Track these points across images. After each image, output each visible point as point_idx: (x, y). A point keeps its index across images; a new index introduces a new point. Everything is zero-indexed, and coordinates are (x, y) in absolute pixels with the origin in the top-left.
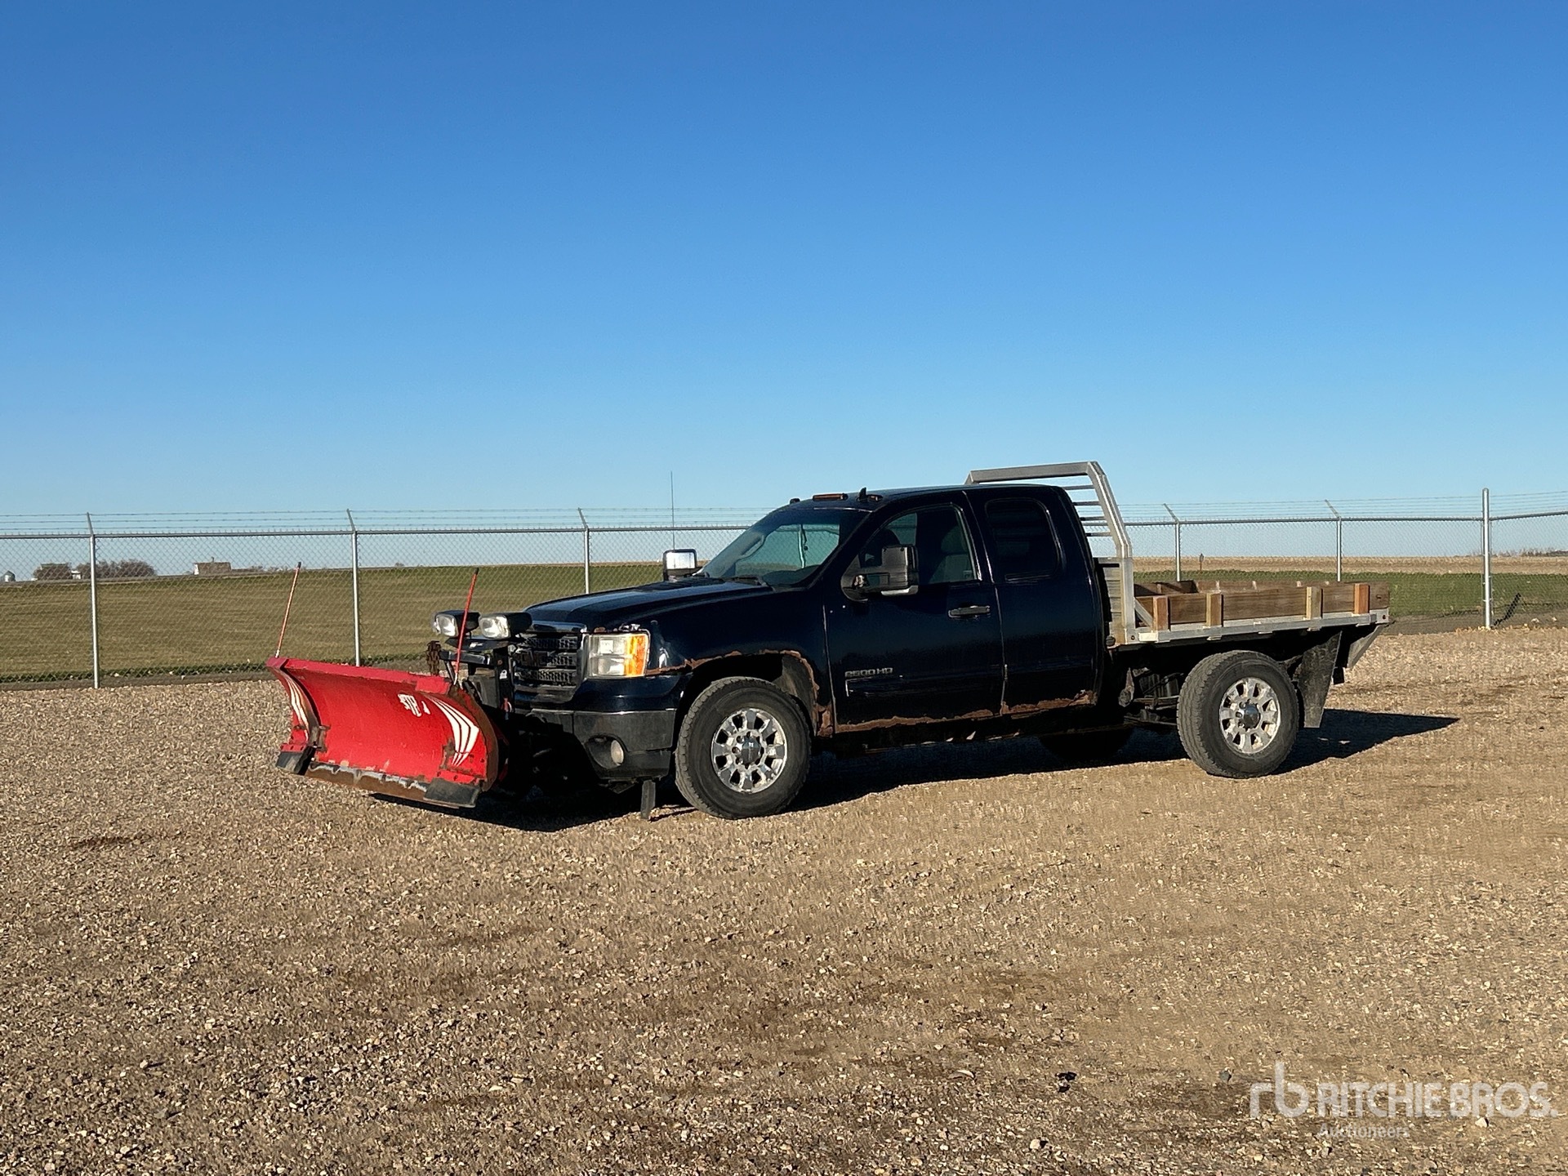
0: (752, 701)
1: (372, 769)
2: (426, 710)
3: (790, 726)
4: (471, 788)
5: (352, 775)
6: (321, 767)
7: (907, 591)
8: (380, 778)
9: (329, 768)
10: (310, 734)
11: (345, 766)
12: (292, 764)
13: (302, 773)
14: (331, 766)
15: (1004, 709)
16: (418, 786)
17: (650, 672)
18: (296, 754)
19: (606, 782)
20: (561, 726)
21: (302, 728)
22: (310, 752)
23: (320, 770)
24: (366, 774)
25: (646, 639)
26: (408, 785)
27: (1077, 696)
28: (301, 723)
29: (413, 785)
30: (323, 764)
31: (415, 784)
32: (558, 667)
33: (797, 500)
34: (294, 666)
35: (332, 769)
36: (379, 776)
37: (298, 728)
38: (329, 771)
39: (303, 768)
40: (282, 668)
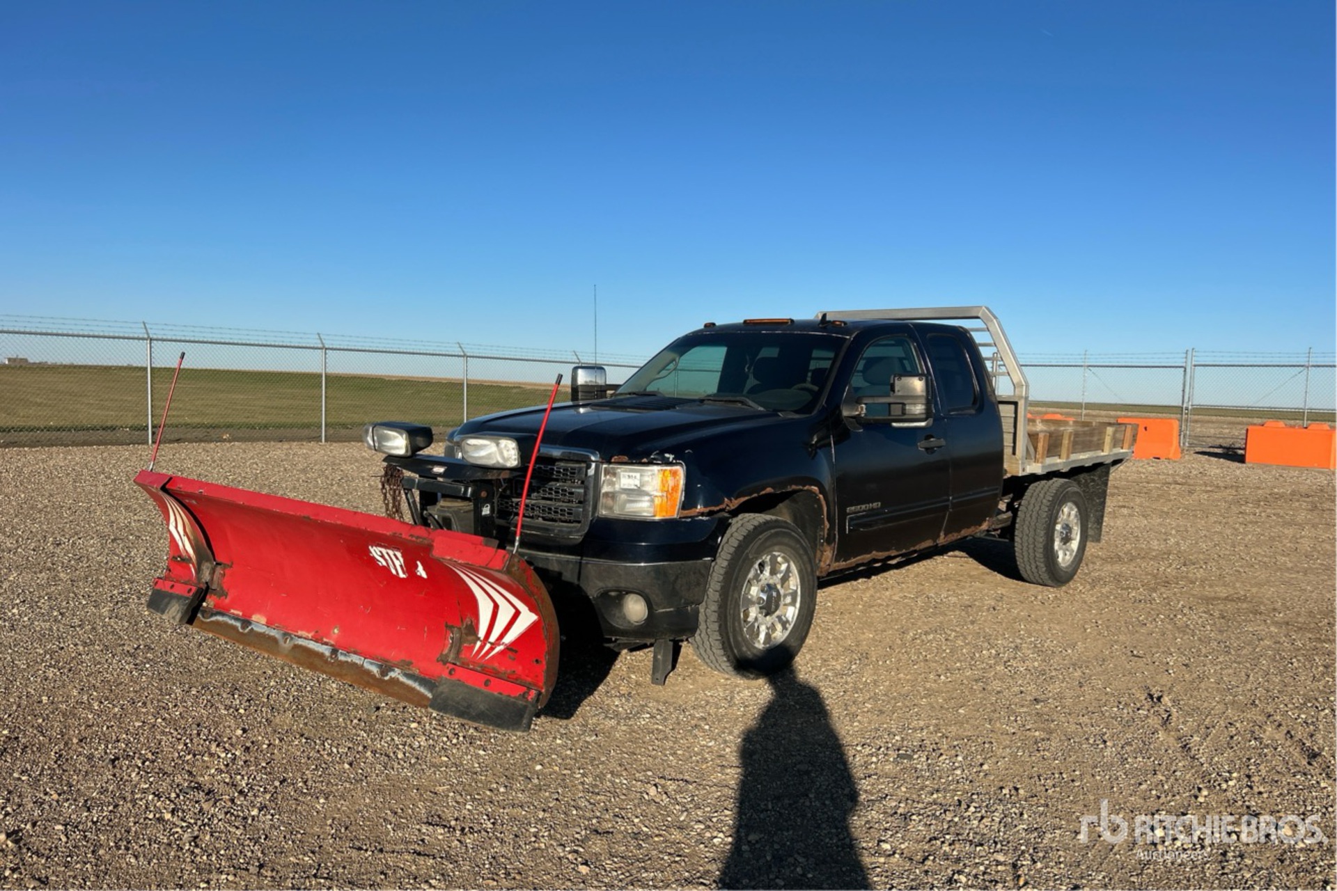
0: (776, 544)
1: (310, 636)
2: (421, 572)
3: (806, 569)
4: (521, 703)
5: (274, 640)
6: (220, 618)
7: (923, 424)
8: (327, 653)
9: (232, 622)
10: (198, 570)
11: (259, 622)
12: (175, 611)
13: (190, 621)
14: (236, 618)
15: (942, 538)
16: (403, 679)
17: (686, 513)
18: (179, 598)
19: (610, 641)
20: (560, 574)
21: (185, 560)
22: (203, 593)
23: (217, 623)
24: (301, 642)
25: (680, 471)
26: (384, 673)
28: (184, 554)
29: (392, 674)
30: (223, 614)
31: (395, 674)
32: (544, 498)
33: (714, 324)
34: (179, 487)
35: (238, 624)
36: (325, 650)
37: (178, 559)
38: (235, 628)
39: (192, 614)
40: (164, 489)
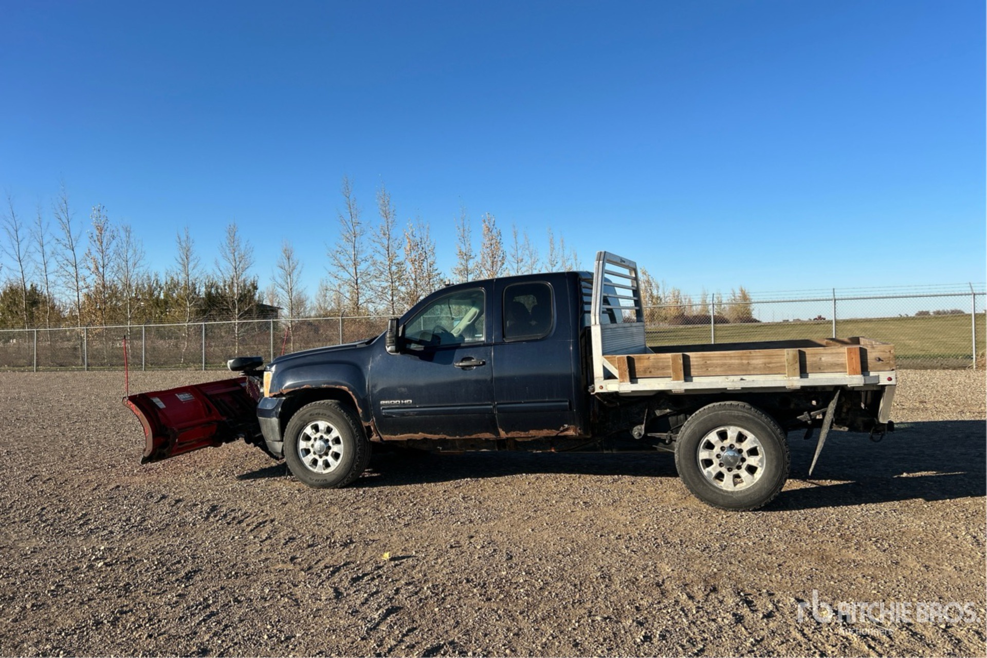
15: (503, 434)
17: (270, 394)
25: (271, 374)
27: (562, 429)
